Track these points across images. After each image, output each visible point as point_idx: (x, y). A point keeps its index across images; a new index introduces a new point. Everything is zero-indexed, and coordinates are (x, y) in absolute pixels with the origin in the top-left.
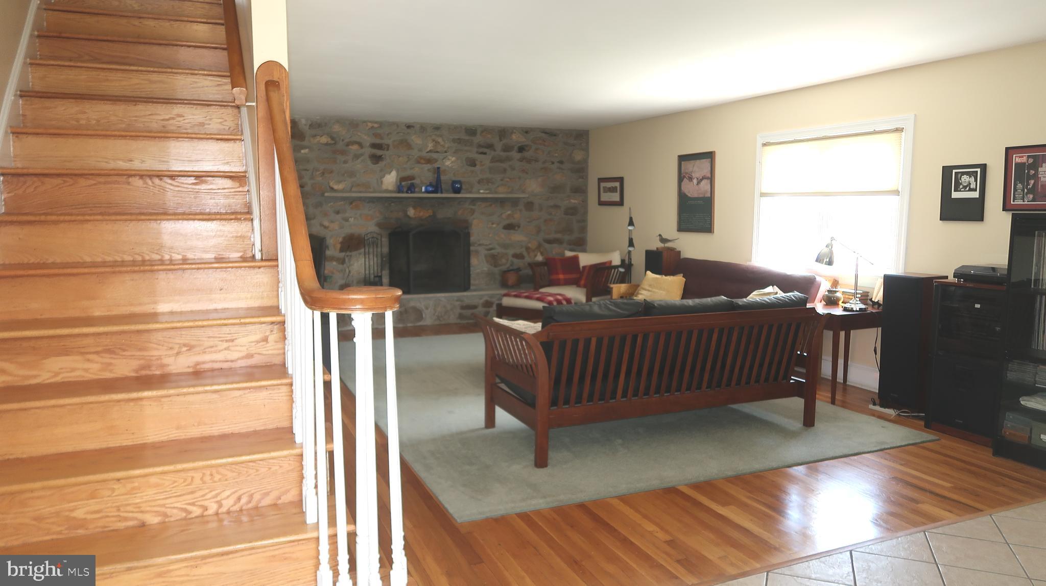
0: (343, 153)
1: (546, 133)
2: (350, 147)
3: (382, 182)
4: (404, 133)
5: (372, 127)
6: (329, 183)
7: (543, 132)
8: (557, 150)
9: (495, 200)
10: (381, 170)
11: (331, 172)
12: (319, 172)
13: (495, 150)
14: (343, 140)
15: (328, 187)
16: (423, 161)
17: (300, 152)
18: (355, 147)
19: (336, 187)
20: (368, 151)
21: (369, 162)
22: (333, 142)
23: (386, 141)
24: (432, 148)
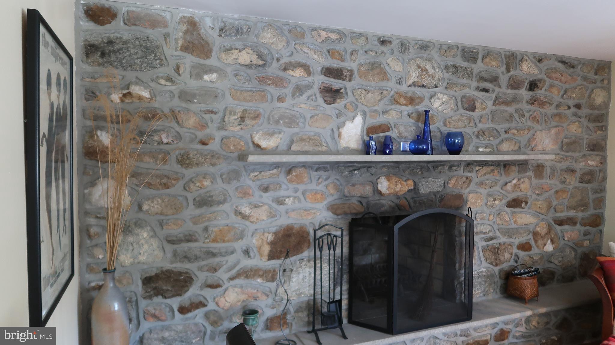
0: (278, 82)
1: (563, 62)
2: (291, 72)
3: (340, 135)
4: (376, 52)
5: (328, 39)
6: (252, 137)
7: (559, 62)
8: (575, 88)
9: (497, 164)
10: (338, 116)
11: (257, 117)
12: (235, 117)
13: (500, 87)
14: (278, 60)
15: (251, 145)
16: (402, 101)
17: (201, 78)
18: (298, 73)
19: (264, 144)
20: (319, 80)
21: (320, 101)
22: (261, 62)
23: (350, 64)
24: (416, 80)
